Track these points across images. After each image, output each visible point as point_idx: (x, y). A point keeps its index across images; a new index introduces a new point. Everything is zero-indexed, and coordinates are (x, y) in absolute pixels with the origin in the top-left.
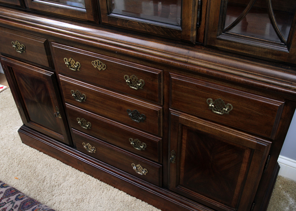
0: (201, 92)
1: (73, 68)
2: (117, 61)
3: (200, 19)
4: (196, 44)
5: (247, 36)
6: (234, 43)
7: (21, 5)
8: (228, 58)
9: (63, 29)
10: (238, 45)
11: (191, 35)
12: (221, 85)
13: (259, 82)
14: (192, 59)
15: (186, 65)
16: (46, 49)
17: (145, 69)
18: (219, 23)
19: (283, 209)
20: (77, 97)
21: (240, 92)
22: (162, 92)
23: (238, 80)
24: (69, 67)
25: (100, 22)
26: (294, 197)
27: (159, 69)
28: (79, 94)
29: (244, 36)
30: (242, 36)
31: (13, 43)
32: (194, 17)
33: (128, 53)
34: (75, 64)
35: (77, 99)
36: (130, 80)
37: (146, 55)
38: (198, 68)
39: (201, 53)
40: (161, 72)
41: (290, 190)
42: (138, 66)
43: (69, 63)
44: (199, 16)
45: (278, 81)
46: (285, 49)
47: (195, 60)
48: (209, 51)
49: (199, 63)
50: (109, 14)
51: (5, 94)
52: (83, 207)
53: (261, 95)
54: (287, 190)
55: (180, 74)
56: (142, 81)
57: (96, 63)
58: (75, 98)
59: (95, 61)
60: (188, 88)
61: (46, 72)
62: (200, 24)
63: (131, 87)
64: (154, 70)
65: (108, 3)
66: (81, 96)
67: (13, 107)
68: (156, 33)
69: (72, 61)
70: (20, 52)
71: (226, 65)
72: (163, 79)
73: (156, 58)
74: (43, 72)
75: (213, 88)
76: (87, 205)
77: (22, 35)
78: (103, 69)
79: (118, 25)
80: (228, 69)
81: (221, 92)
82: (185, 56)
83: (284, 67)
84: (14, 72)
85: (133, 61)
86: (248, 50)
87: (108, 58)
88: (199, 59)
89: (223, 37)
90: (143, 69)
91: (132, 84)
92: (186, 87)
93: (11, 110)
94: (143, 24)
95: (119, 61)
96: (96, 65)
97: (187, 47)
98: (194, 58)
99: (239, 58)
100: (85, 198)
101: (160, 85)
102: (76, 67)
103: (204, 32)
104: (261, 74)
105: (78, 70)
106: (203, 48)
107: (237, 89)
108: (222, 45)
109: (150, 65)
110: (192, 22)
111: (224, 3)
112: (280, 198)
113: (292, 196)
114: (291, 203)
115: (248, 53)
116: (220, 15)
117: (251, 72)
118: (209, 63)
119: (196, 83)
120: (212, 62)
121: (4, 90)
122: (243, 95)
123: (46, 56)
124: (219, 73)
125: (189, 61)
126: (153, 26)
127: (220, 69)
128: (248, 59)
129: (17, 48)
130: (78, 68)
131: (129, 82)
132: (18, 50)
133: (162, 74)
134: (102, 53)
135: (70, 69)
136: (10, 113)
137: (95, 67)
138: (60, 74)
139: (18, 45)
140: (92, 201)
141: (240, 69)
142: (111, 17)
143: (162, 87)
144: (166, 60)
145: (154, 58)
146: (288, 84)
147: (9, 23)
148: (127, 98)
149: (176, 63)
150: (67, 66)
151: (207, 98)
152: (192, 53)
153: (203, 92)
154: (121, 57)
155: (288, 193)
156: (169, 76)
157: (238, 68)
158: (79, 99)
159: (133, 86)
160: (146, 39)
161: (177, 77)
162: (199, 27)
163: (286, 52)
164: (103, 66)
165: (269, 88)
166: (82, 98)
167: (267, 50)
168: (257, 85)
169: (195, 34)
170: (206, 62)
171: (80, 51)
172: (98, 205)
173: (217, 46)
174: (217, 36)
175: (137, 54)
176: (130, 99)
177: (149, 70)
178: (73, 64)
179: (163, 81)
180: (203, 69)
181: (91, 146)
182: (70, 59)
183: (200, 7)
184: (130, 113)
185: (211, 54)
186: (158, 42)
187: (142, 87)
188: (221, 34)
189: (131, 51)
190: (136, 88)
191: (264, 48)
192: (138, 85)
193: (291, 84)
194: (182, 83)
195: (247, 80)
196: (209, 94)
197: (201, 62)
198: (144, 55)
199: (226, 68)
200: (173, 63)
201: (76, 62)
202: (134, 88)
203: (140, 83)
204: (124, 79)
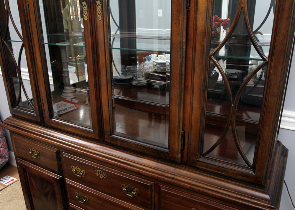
0: (186, 202)
1: (79, 175)
2: (116, 173)
3: (183, 145)
4: (181, 163)
5: (221, 160)
6: (211, 165)
7: (40, 121)
8: (207, 176)
9: (73, 143)
10: (214, 166)
11: (177, 157)
12: (202, 198)
13: (233, 198)
14: (178, 176)
15: (173, 181)
16: (57, 157)
17: (139, 180)
18: (198, 149)
20: (80, 198)
21: (219, 205)
22: (153, 201)
23: (215, 195)
24: (75, 173)
25: (103, 141)
27: (151, 181)
28: (82, 196)
29: (218, 160)
30: (217, 160)
31: (30, 150)
32: (179, 143)
33: (125, 168)
34: (80, 171)
35: (80, 201)
36: (126, 189)
37: (140, 170)
38: (183, 184)
39: (185, 171)
40: (153, 184)
42: (133, 177)
43: (75, 170)
44: (182, 142)
45: (248, 197)
46: (252, 172)
47: (180, 177)
48: (192, 169)
49: (183, 180)
50: (111, 135)
51: (15, 186)
53: (236, 207)
55: (169, 186)
56: (136, 190)
57: (99, 172)
58: (78, 200)
59: (98, 171)
60: (175, 198)
61: (55, 175)
62: (184, 148)
63: (127, 194)
64: (147, 181)
65: (111, 127)
66: (83, 198)
67: (21, 200)
68: (149, 153)
69: (78, 169)
70: (35, 158)
71: (205, 183)
72: (154, 190)
73: (148, 174)
74: (53, 175)
75: (196, 200)
77: (38, 144)
78: (104, 178)
79: (118, 144)
80: (208, 185)
81: (203, 203)
82: (172, 173)
83: (252, 185)
84: (27, 173)
85: (129, 173)
86: (223, 171)
87: (108, 169)
88: (183, 176)
89: (201, 160)
90: (137, 180)
91: (128, 192)
92: (173, 198)
93: (19, 202)
94: (138, 145)
95: (118, 172)
96: (98, 174)
97: (174, 165)
98: (180, 175)
99: (216, 176)
101: (152, 194)
102: (81, 174)
103: (187, 154)
104: (234, 191)
105: (83, 176)
106: (187, 167)
107: (216, 202)
108: (202, 166)
109: (144, 178)
110: (177, 147)
111: (202, 135)
115: (222, 173)
116: (199, 143)
117: (226, 189)
118: (192, 179)
119: (182, 195)
120: (194, 179)
121: (14, 183)
122: (221, 207)
123: (56, 163)
124: (200, 189)
125: (176, 177)
126: (146, 147)
127: (200, 185)
128: (223, 178)
129: (33, 154)
130: (83, 175)
131: (126, 190)
132: (33, 156)
133: (153, 185)
134: (104, 165)
135: (76, 175)
136: (17, 205)
137: (98, 175)
138: (67, 178)
139: (34, 152)
141: (217, 186)
142: (113, 138)
143: (153, 196)
144: (156, 175)
145: (146, 173)
146: (256, 201)
147: (29, 135)
148: (123, 203)
149: (165, 178)
150: (74, 172)
151: (191, 208)
152: (178, 171)
153: (187, 203)
154: (120, 169)
156: (159, 188)
157: (215, 185)
158: (82, 200)
159: (129, 194)
160: (141, 156)
161: (166, 189)
162: (183, 151)
163: (253, 175)
164: (104, 175)
165: (242, 204)
166: (84, 200)
167: (237, 172)
168: (231, 201)
169: (180, 156)
170: (189, 179)
171: (86, 161)
173: (197, 166)
174: (198, 158)
175: (133, 169)
176: (126, 204)
177: (142, 182)
178: (79, 171)
179: (154, 191)
180: (187, 185)
182: (76, 167)
183: (183, 136)
185: (193, 172)
186: (150, 160)
187: (136, 195)
188: (200, 157)
189: (128, 166)
190: (131, 195)
191: (235, 171)
192: (133, 193)
193: (259, 201)
194: (170, 194)
195: (223, 196)
196: (193, 204)
197: (185, 178)
198: (139, 170)
199: (206, 185)
200: (162, 178)
201: (81, 170)
202: (130, 195)
203: (134, 191)
204: (122, 188)
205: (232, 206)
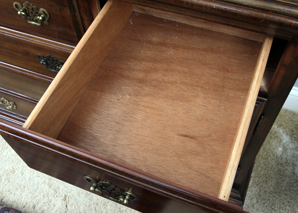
19: (275, 151)
26: (289, 133)
36: (24, 11)
41: (283, 123)
52: (14, 181)
54: (280, 124)
56: (43, 12)
63: (30, 20)
72: (78, 6)
76: (20, 177)
91: (30, 16)
100: (16, 167)
101: (75, 16)
112: (271, 135)
113: (286, 131)
114: (285, 141)
131: (26, 13)
140: (26, 170)
143: (79, 19)
155: (281, 128)
159: (33, 20)
172: (34, 175)
179: (79, 9)
181: (7, 101)
184: (43, 60)
187: (46, 20)
192: (39, 19)
203: (41, 14)
204: (15, 9)
205: (241, 26)
